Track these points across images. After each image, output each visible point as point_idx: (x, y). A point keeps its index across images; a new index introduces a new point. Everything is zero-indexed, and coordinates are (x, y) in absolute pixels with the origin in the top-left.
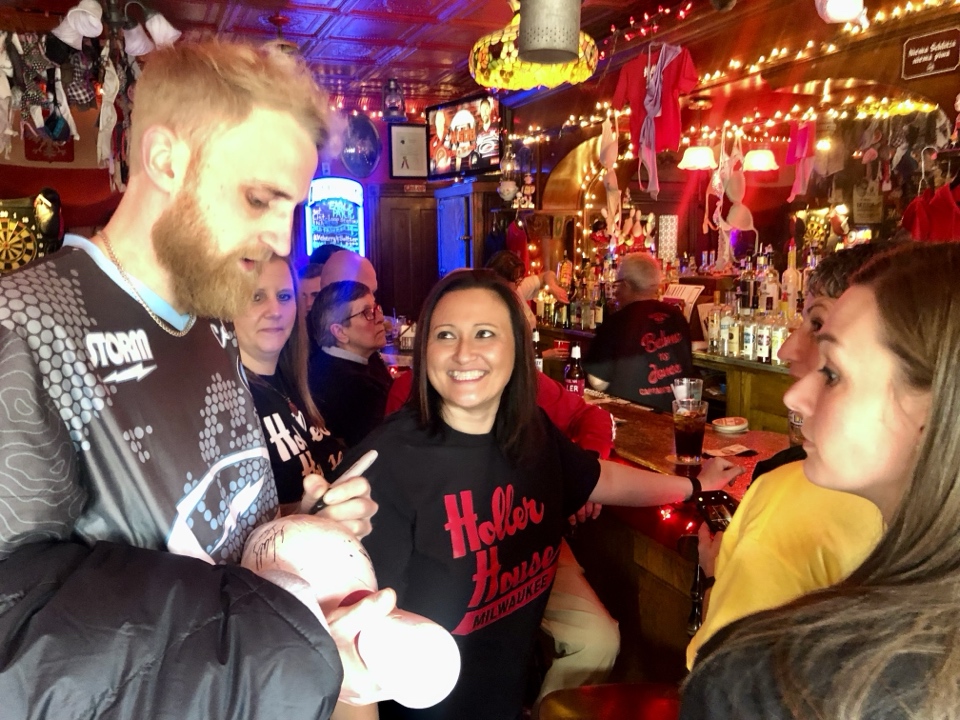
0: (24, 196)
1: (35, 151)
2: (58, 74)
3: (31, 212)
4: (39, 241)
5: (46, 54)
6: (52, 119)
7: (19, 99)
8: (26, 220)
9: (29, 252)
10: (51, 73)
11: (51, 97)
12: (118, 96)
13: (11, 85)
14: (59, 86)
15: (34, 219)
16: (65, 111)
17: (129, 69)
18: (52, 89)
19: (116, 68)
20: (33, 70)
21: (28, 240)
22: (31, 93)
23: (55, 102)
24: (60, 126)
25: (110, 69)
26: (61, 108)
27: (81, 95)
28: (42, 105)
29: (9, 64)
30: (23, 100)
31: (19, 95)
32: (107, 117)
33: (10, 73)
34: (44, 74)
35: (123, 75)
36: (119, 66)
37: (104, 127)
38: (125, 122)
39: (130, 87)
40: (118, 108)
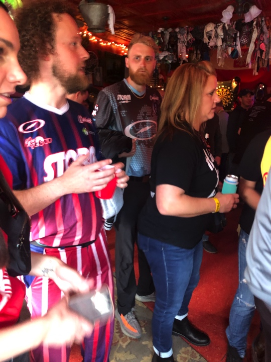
0: (230, 80)
1: (237, 64)
2: (238, 35)
3: (230, 85)
4: (232, 95)
5: (235, 28)
6: (234, 51)
7: (224, 46)
8: (229, 88)
9: (228, 99)
10: (236, 34)
11: (235, 43)
12: (256, 39)
13: (223, 42)
14: (238, 39)
15: (231, 88)
16: (239, 48)
17: (262, 28)
18: (235, 40)
19: (257, 29)
20: (230, 35)
21: (229, 95)
22: (228, 43)
23: (236, 45)
24: (236, 52)
25: (255, 29)
26: (237, 47)
27: (245, 41)
28: (232, 46)
29: (222, 34)
30: (226, 46)
31: (225, 44)
32: (252, 47)
33: (222, 37)
34: (234, 36)
35: (259, 30)
36: (258, 28)
38: (257, 48)
39: (262, 35)
40: (255, 43)
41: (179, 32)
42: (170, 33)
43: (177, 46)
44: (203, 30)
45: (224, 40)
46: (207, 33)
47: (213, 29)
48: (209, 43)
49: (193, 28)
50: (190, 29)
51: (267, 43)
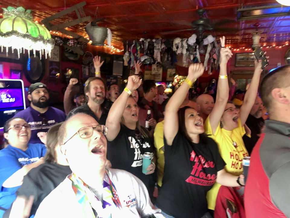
2: (198, 47)
6: (195, 58)
10: (196, 47)
12: (211, 51)
13: (187, 51)
14: (197, 50)
16: (198, 56)
18: (195, 51)
22: (191, 52)
23: (196, 54)
24: (196, 60)
27: (202, 52)
28: (193, 55)
29: (187, 46)
30: (189, 54)
31: (188, 53)
32: (207, 56)
33: (187, 48)
34: (194, 47)
37: (207, 59)
38: (211, 57)
39: (214, 49)
40: (210, 54)
41: (155, 42)
42: (149, 42)
43: (154, 52)
44: (173, 42)
45: (187, 50)
46: (176, 44)
47: (180, 42)
48: (177, 51)
49: (165, 40)
50: (163, 41)
51: (218, 54)
